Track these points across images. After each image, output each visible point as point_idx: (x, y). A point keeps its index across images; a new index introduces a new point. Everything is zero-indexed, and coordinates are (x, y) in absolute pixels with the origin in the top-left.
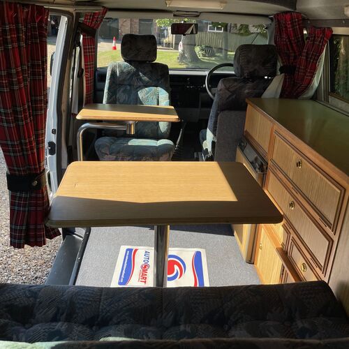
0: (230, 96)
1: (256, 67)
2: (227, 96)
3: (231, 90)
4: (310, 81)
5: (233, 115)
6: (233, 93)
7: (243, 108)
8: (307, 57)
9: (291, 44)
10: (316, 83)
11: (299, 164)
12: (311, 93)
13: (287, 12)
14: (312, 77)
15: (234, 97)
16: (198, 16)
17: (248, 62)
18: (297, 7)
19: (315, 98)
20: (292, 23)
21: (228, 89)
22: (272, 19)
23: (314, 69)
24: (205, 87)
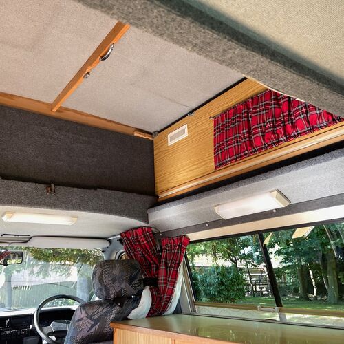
0: (93, 326)
1: (123, 286)
2: (89, 326)
3: (95, 317)
4: (171, 293)
6: (96, 321)
8: (166, 265)
9: (149, 255)
10: (177, 292)
14: (174, 286)
15: (97, 326)
16: (27, 242)
17: (114, 281)
18: (150, 221)
20: (145, 237)
21: (90, 317)
22: (110, 241)
23: (175, 276)
24: (34, 328)
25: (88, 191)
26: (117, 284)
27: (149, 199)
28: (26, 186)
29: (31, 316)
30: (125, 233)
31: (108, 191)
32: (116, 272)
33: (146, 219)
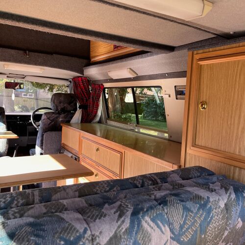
0: (50, 123)
1: (65, 105)
3: (51, 119)
4: (96, 112)
5: (53, 134)
6: (52, 121)
7: (60, 129)
8: (93, 100)
9: (83, 93)
10: (99, 113)
11: (98, 150)
12: (98, 119)
13: (79, 77)
14: (97, 110)
15: (53, 123)
16: (24, 78)
17: (60, 103)
18: (84, 74)
19: (100, 122)
20: (82, 82)
21: (49, 118)
22: (70, 81)
23: (98, 106)
24: (31, 122)
25: (48, 55)
26: (62, 104)
27: (85, 61)
28: (13, 52)
29: (30, 116)
30: (74, 78)
31: (59, 56)
32: (62, 99)
33: (82, 72)
